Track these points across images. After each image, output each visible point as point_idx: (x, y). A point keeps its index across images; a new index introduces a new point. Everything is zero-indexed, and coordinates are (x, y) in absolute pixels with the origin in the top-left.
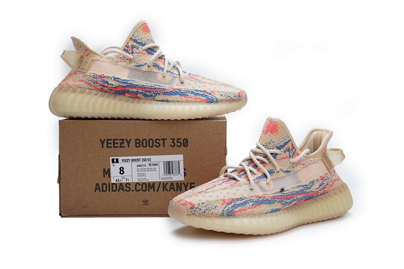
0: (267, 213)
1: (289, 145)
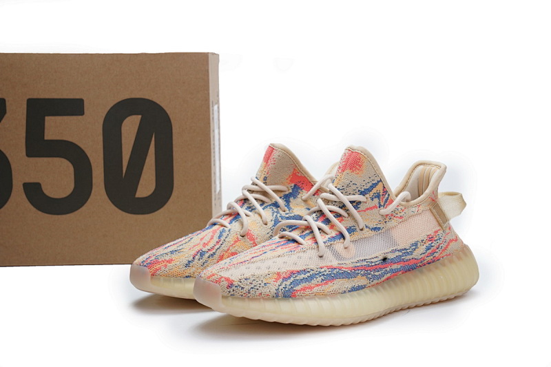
0: (345, 292)
1: (379, 188)
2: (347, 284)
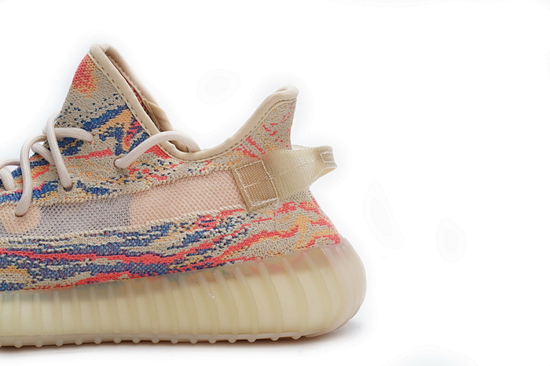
1: (123, 120)
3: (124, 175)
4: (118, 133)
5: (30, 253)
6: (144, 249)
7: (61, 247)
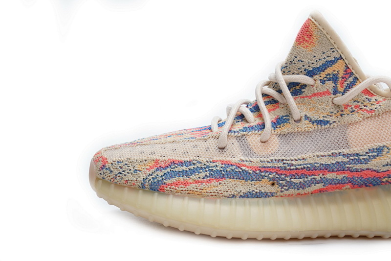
0: (233, 196)
1: (339, 68)
2: (242, 187)
3: (341, 110)
4: (334, 78)
5: (277, 170)
6: (365, 166)
7: (300, 165)
